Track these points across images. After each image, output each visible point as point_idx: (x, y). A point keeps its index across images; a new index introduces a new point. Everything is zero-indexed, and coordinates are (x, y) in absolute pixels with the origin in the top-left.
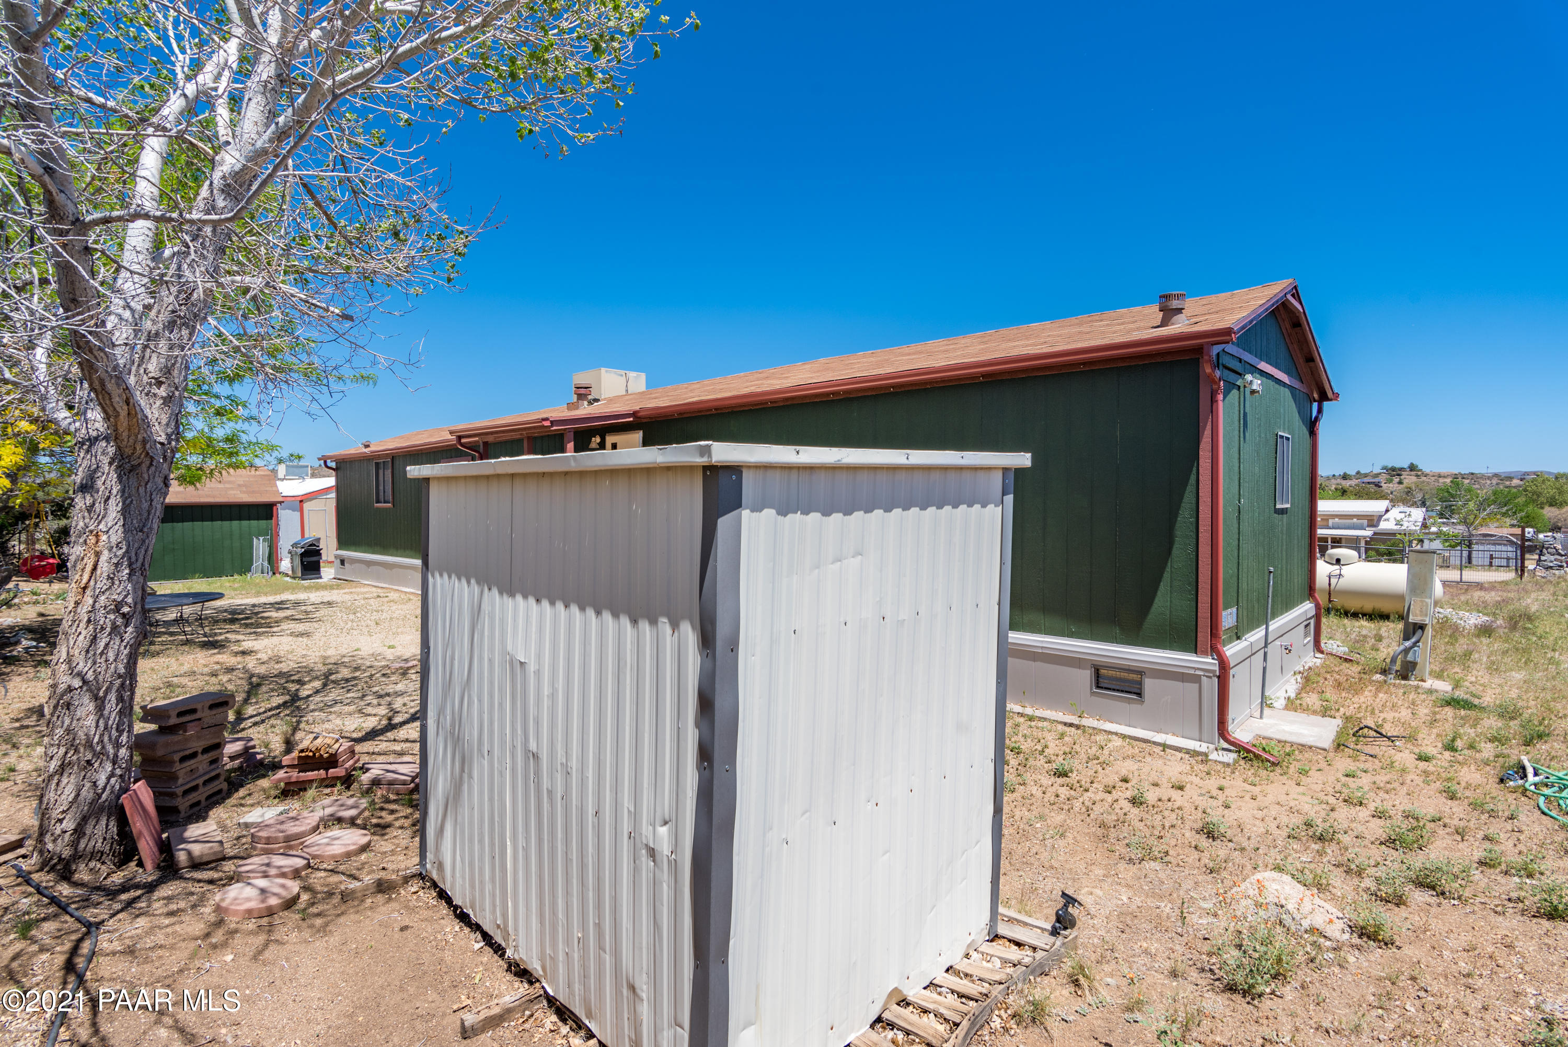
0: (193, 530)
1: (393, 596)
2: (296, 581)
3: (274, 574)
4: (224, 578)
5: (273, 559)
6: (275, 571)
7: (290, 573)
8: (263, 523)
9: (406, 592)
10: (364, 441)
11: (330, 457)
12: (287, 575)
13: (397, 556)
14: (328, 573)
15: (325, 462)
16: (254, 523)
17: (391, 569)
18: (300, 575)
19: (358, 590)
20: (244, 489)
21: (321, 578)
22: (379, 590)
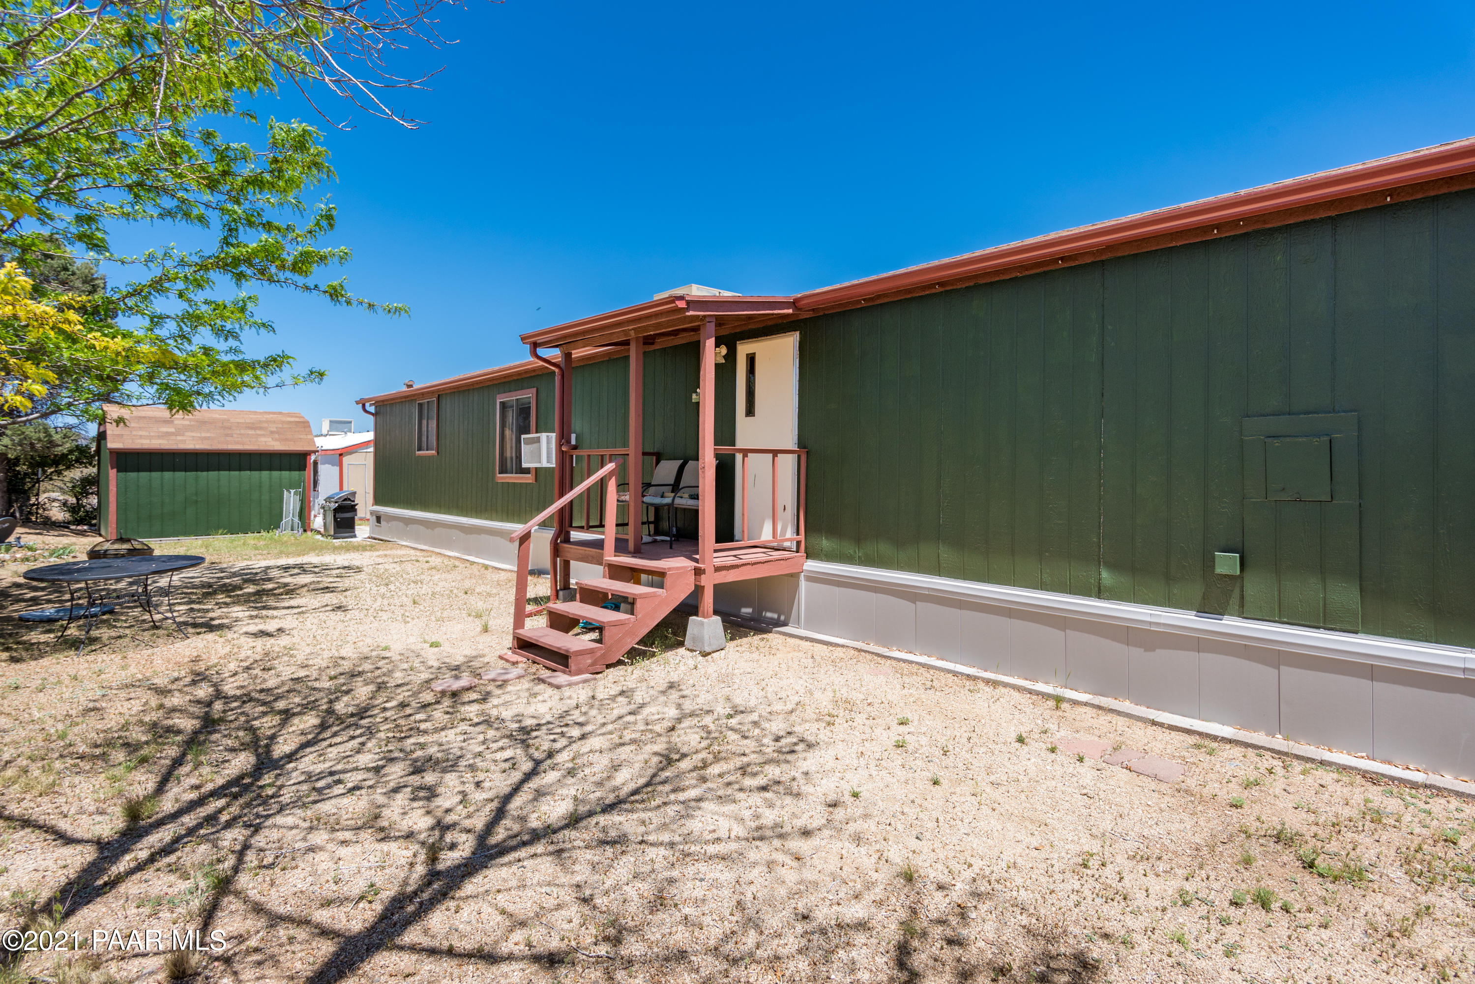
0: (219, 480)
1: (435, 561)
2: (329, 540)
3: (305, 531)
4: (250, 535)
5: (304, 514)
6: (306, 526)
7: (322, 530)
8: (295, 474)
9: (450, 557)
10: (406, 381)
11: (369, 400)
12: (319, 532)
13: (440, 512)
14: (362, 531)
15: (364, 406)
16: (285, 474)
17: (433, 529)
18: (332, 533)
19: (394, 552)
20: (277, 436)
21: (355, 536)
22: (418, 553)
